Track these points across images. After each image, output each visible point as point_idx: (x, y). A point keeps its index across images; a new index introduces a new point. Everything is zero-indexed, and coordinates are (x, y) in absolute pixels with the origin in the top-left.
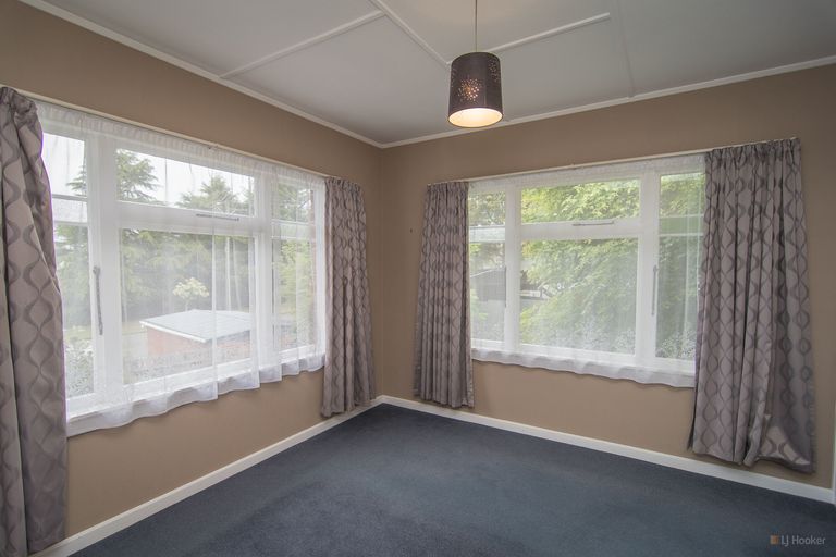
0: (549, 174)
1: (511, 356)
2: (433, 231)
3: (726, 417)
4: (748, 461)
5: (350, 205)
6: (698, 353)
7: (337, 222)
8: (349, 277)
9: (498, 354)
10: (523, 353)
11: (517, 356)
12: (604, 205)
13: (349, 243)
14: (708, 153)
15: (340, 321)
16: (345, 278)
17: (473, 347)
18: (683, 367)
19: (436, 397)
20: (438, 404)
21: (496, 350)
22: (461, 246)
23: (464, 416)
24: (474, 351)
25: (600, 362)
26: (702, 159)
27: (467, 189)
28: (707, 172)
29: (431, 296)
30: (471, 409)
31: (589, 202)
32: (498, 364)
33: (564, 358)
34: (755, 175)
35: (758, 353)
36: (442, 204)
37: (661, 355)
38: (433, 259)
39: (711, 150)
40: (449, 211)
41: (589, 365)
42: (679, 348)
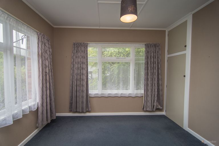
0: (111, 44)
1: (101, 94)
2: (76, 57)
3: (150, 101)
4: (154, 110)
5: (47, 44)
6: (145, 88)
7: (43, 51)
8: (48, 72)
9: (97, 94)
10: (105, 93)
11: (103, 94)
12: (115, 54)
13: (47, 59)
14: (146, 44)
15: (45, 89)
16: (46, 72)
17: (89, 93)
18: (141, 92)
19: (78, 110)
20: (79, 112)
21: (96, 93)
22: (86, 62)
23: (88, 114)
24: (90, 94)
25: (124, 93)
26: (144, 45)
27: (87, 45)
28: (145, 48)
29: (76, 78)
30: (89, 112)
31: (111, 53)
32: (97, 97)
33: (116, 93)
34: (154, 50)
35: (155, 87)
36: (79, 49)
37: (137, 89)
38: (76, 66)
39: (146, 43)
40: (82, 51)
41: (122, 94)
42: (140, 87)
